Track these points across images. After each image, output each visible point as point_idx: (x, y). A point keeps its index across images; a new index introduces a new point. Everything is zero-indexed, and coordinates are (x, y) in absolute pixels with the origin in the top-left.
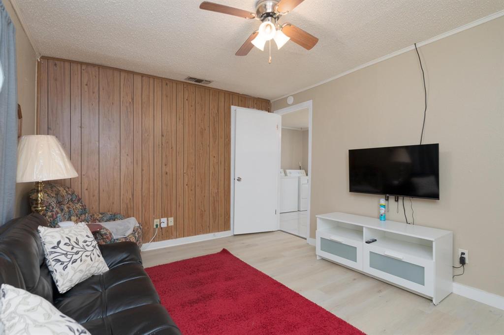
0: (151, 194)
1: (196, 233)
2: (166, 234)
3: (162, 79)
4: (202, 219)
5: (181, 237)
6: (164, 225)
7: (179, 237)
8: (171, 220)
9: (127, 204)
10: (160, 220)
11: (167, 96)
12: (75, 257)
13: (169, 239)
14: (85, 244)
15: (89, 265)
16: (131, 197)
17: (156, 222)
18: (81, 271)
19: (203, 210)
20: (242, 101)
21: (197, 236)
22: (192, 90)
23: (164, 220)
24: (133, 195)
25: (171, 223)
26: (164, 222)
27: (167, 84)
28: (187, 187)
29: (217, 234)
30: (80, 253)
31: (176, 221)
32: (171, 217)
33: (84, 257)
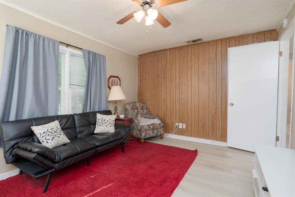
0: (174, 109)
1: (199, 137)
2: (181, 132)
3: (179, 47)
4: (204, 129)
5: (190, 136)
6: (180, 127)
7: (188, 136)
8: (184, 125)
9: (164, 113)
10: (179, 124)
11: (182, 56)
12: (101, 124)
13: (183, 135)
14: (107, 121)
15: (105, 128)
16: (165, 109)
17: (177, 124)
18: (101, 129)
19: (204, 123)
20: (239, 41)
21: (200, 139)
22: (196, 48)
23: (180, 124)
24: (166, 109)
25: (184, 127)
26: (181, 126)
27: (182, 49)
28: (193, 107)
29: (215, 141)
30: (104, 124)
31: (187, 126)
32: (184, 123)
33: (104, 125)
